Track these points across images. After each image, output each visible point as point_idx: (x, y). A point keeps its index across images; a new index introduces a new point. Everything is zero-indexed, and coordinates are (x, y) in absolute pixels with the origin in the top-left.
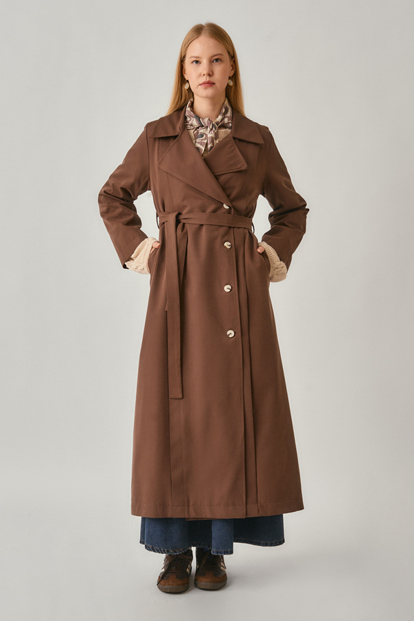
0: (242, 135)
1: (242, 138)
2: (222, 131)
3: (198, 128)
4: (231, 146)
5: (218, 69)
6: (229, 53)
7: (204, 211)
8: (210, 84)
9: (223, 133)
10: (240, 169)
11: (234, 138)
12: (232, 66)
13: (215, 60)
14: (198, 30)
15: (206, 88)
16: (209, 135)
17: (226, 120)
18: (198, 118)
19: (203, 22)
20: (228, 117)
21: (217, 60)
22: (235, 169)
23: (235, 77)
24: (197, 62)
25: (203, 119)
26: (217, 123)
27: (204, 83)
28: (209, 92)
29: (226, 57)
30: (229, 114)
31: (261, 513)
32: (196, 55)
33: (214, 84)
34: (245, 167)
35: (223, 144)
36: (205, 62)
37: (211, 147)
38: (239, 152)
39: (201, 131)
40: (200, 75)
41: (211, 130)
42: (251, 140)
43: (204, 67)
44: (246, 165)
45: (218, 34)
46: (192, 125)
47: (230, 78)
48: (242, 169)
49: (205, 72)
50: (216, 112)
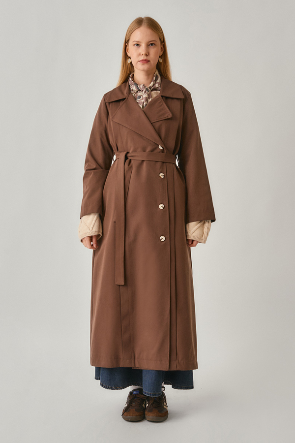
0: (168, 94)
1: (168, 95)
2: (154, 92)
3: (137, 92)
4: (160, 102)
5: (153, 51)
6: (160, 39)
7: (144, 151)
8: (147, 61)
9: (154, 94)
10: (167, 118)
11: (162, 96)
12: (162, 48)
13: (150, 44)
14: (139, 22)
15: (143, 64)
16: (144, 96)
17: (157, 85)
18: (136, 85)
19: (143, 16)
20: (158, 83)
21: (152, 44)
22: (164, 117)
23: (164, 55)
24: (138, 45)
25: (140, 85)
26: (150, 88)
27: (142, 61)
28: (146, 67)
29: (158, 43)
30: (159, 81)
31: (178, 368)
32: (137, 40)
33: (149, 61)
34: (170, 116)
35: (155, 101)
36: (143, 46)
37: (146, 105)
38: (165, 106)
39: (139, 94)
40: (140, 54)
41: (145, 92)
42: (175, 96)
43: (142, 49)
44: (171, 115)
45: (153, 25)
46: (133, 91)
47: (160, 57)
48: (168, 118)
49: (143, 53)
50: (150, 80)
